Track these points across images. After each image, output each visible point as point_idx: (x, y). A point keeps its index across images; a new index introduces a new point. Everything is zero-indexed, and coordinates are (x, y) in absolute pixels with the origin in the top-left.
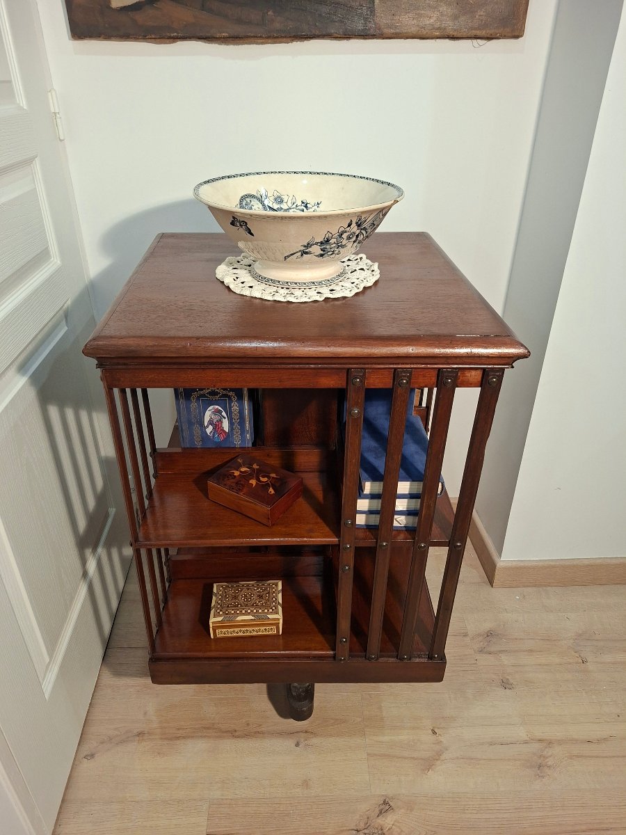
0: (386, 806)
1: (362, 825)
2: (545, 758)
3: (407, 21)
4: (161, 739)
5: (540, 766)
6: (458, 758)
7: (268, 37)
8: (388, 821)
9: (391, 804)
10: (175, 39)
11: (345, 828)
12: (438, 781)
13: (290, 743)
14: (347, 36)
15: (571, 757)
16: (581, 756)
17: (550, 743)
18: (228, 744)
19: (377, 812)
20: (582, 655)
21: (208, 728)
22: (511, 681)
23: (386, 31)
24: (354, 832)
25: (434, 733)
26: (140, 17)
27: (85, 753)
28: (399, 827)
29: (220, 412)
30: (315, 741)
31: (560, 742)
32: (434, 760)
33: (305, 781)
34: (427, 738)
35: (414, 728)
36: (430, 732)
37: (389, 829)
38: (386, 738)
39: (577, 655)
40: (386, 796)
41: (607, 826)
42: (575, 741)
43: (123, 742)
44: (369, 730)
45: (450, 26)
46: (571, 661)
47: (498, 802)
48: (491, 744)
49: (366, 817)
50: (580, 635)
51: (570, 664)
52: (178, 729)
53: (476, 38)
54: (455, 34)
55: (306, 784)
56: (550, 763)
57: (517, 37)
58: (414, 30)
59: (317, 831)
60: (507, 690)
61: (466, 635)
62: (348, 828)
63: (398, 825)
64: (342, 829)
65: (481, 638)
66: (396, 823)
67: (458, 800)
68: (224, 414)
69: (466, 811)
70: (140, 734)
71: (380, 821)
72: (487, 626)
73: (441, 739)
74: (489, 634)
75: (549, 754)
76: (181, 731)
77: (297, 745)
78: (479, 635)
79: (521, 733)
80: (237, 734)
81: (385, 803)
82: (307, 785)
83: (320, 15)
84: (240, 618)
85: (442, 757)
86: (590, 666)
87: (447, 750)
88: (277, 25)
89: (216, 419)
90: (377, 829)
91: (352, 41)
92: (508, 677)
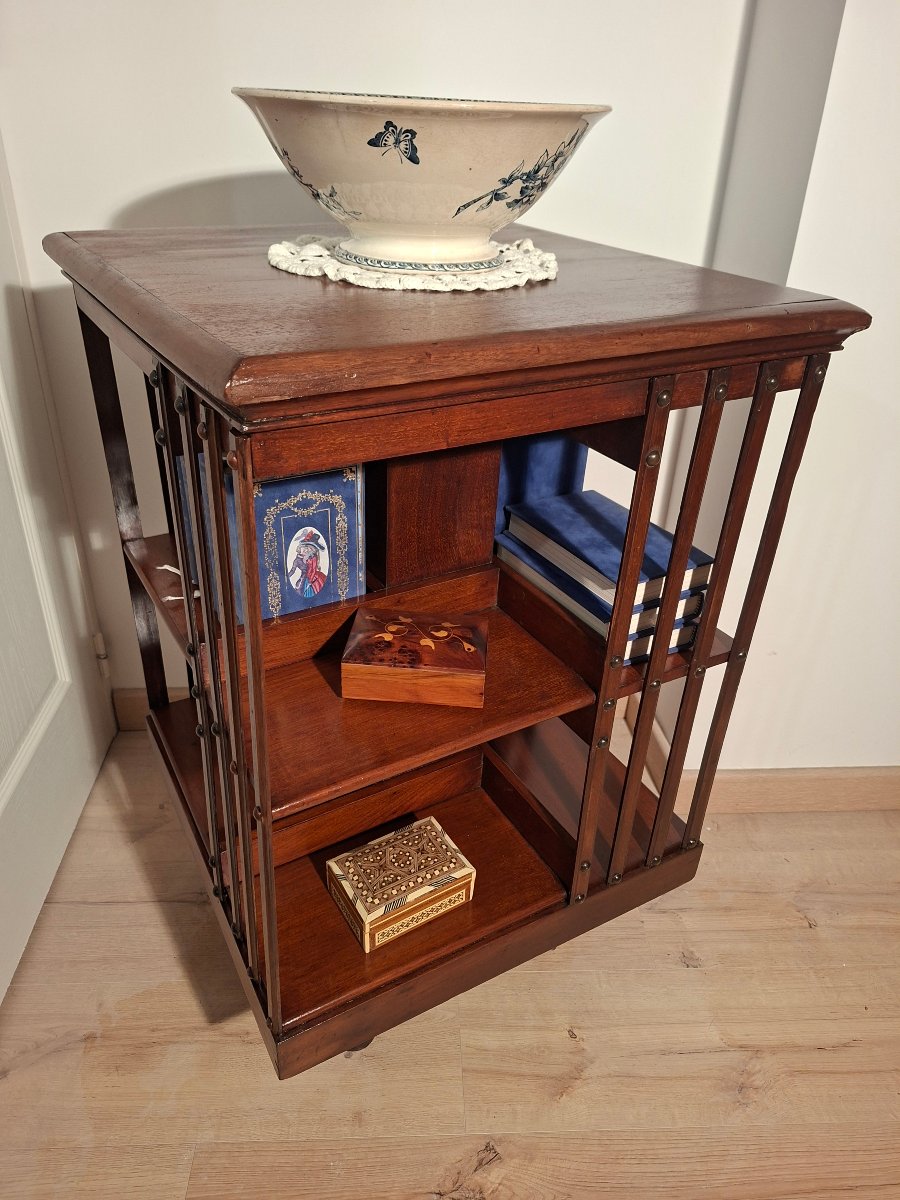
0: (489, 1155)
1: (449, 1185)
2: (750, 1074)
5: (741, 1088)
6: (609, 1075)
8: (492, 1177)
9: (498, 1150)
11: (420, 1190)
12: (577, 1113)
15: (792, 1074)
16: (808, 1072)
17: (757, 1051)
18: (234, 1054)
19: (475, 1163)
20: (809, 916)
22: (697, 955)
24: (435, 1197)
25: (573, 1036)
28: (510, 1188)
29: (313, 538)
31: (774, 1050)
32: (572, 1078)
33: (359, 1113)
34: (561, 1043)
35: (539, 1028)
36: (566, 1034)
37: (493, 1192)
39: (801, 915)
40: (491, 1137)
41: (850, 1183)
42: (796, 1048)
44: (466, 1031)
46: (791, 924)
47: (673, 1146)
48: (664, 1053)
49: (454, 1172)
50: (805, 885)
51: (790, 929)
52: (153, 1031)
55: (358, 1117)
56: (757, 1083)
59: (373, 1195)
60: (691, 969)
62: (426, 1190)
63: (508, 1183)
64: (416, 1191)
66: (505, 1182)
67: (608, 1142)
68: (322, 541)
69: (620, 1161)
70: (89, 1038)
71: (478, 1177)
73: (583, 1045)
75: (758, 1067)
76: (155, 1034)
79: (712, 1035)
80: (249, 1038)
81: (488, 1148)
82: (360, 1121)
84: (411, 897)
85: (585, 1074)
86: (822, 933)
87: (592, 1062)
89: (307, 552)
90: (473, 1191)
92: (692, 949)
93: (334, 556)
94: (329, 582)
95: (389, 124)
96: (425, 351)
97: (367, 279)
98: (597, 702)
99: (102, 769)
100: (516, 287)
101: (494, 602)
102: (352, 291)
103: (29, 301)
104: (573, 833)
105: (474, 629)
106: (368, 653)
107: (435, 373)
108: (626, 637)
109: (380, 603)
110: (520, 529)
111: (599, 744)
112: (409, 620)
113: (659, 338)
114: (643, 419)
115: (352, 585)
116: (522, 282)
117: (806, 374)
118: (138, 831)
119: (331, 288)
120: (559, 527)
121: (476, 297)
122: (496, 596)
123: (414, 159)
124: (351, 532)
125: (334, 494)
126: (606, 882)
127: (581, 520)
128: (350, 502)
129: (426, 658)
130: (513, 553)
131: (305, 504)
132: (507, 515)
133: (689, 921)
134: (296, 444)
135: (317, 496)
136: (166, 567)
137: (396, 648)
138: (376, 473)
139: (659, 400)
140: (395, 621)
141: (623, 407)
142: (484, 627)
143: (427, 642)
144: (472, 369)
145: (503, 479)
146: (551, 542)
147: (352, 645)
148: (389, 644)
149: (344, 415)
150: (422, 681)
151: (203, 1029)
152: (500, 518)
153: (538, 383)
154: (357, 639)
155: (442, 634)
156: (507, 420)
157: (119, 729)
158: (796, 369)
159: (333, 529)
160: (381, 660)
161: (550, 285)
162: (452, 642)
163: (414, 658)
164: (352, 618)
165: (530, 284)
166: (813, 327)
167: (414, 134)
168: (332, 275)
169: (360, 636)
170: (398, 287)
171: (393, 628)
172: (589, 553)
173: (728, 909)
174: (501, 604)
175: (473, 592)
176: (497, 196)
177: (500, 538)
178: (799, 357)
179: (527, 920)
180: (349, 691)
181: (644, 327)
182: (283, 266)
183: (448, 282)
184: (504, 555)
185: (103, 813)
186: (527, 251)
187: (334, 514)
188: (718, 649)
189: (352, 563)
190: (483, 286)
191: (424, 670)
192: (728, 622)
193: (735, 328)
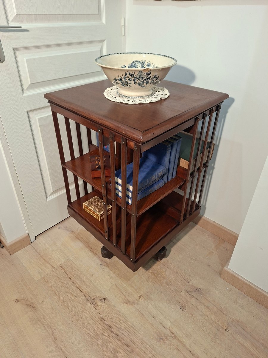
0: (104, 300)
1: (93, 298)
2: (167, 338)
4: (75, 236)
5: (161, 339)
6: (138, 310)
8: (100, 304)
9: (106, 301)
11: (88, 294)
12: (125, 309)
13: (100, 263)
15: (176, 348)
16: (181, 352)
17: (174, 337)
18: (87, 250)
19: (100, 299)
20: (229, 328)
21: (87, 242)
24: (89, 297)
27: (59, 226)
28: (101, 308)
30: (106, 268)
31: (178, 340)
32: (131, 303)
33: (93, 275)
34: (136, 296)
35: (136, 290)
36: (139, 296)
37: (98, 306)
38: (125, 285)
39: (226, 326)
40: (107, 298)
42: (185, 346)
43: (68, 230)
44: (123, 278)
46: (221, 325)
47: (135, 332)
48: (154, 317)
49: (96, 297)
50: (238, 321)
51: (219, 325)
52: (81, 237)
56: (166, 341)
60: (181, 310)
61: (188, 282)
65: (193, 288)
66: (101, 306)
67: (124, 319)
70: (73, 231)
71: (98, 301)
72: (200, 286)
73: (140, 300)
74: (198, 290)
75: (170, 339)
76: (81, 238)
77: (101, 265)
78: (193, 286)
79: (168, 325)
80: (91, 249)
81: (104, 299)
84: (90, 208)
85: (134, 305)
86: (227, 334)
87: (138, 305)
90: (95, 302)
92: (186, 307)
133: (193, 301)
173: (207, 307)
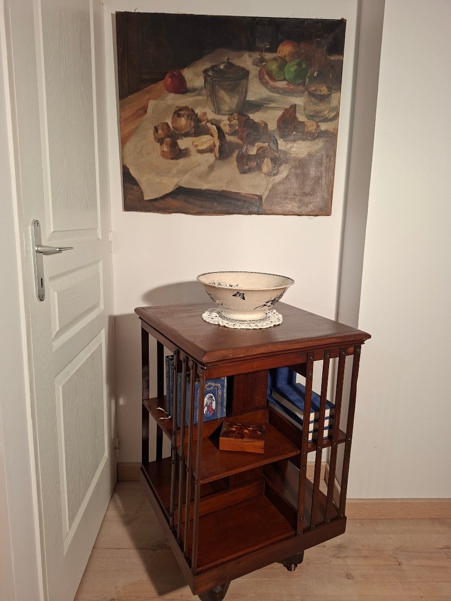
3: (278, 209)
7: (214, 213)
10: (171, 213)
14: (250, 213)
20: (399, 560)
22: (353, 574)
23: (267, 212)
26: (156, 204)
29: (212, 397)
39: (396, 560)
45: (296, 210)
50: (398, 548)
53: (309, 215)
54: (299, 214)
57: (329, 215)
58: (281, 212)
61: (324, 546)
65: (334, 549)
68: (214, 398)
74: (340, 547)
83: (238, 205)
86: (404, 567)
88: (218, 209)
89: (209, 402)
91: (252, 215)
92: (350, 572)
93: (217, 403)
94: (215, 412)
95: (238, 292)
96: (247, 348)
97: (230, 325)
98: (301, 453)
99: (112, 496)
100: (270, 327)
101: (267, 421)
102: (226, 329)
103: (113, 319)
104: (296, 507)
105: (261, 427)
106: (228, 434)
107: (250, 354)
108: (309, 432)
109: (231, 419)
110: (276, 396)
111: (303, 469)
112: (240, 424)
113: (307, 344)
114: (306, 364)
115: (222, 413)
116: (272, 325)
117: (354, 350)
118: (128, 521)
119: (221, 327)
120: (288, 395)
121: (259, 330)
122: (268, 419)
123: (244, 299)
124: (222, 395)
125: (219, 383)
126: (310, 529)
127: (295, 393)
128: (223, 386)
129: (246, 436)
130: (274, 404)
131: (210, 386)
132: (271, 390)
133: (349, 561)
134: (216, 371)
135: (213, 384)
136: (159, 408)
137: (236, 433)
138: (230, 379)
139: (310, 359)
140: (236, 425)
141: (300, 361)
142: (264, 427)
143: (246, 431)
144: (259, 353)
145: (269, 379)
146: (285, 399)
147: (222, 431)
148: (234, 432)
149: (228, 364)
150: (245, 444)
151: (156, 597)
152: (268, 392)
153: (276, 355)
154: (224, 429)
155: (251, 429)
156: (269, 364)
157: (118, 480)
158: (351, 349)
159: (217, 394)
160: (232, 436)
161: (280, 326)
162: (253, 431)
163: (242, 436)
164: (222, 424)
165: (275, 326)
166: (352, 339)
167: (244, 294)
168: (221, 324)
169: (225, 429)
170: (239, 328)
171: (236, 427)
172: (296, 403)
173: (366, 557)
174: (269, 422)
175: (260, 416)
176: (265, 305)
177: (269, 398)
178: (351, 347)
179: (281, 541)
180: (222, 447)
181: (303, 340)
182: (207, 321)
183: (253, 326)
184: (271, 404)
185: (113, 513)
186: (274, 313)
187: (218, 390)
188: (341, 437)
189: (222, 406)
190: (261, 327)
191: (246, 440)
192: (343, 427)
193: (329, 340)
